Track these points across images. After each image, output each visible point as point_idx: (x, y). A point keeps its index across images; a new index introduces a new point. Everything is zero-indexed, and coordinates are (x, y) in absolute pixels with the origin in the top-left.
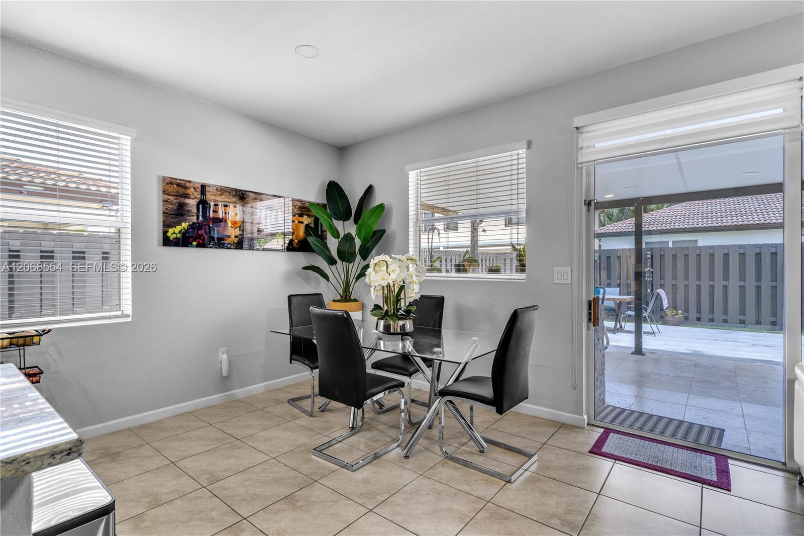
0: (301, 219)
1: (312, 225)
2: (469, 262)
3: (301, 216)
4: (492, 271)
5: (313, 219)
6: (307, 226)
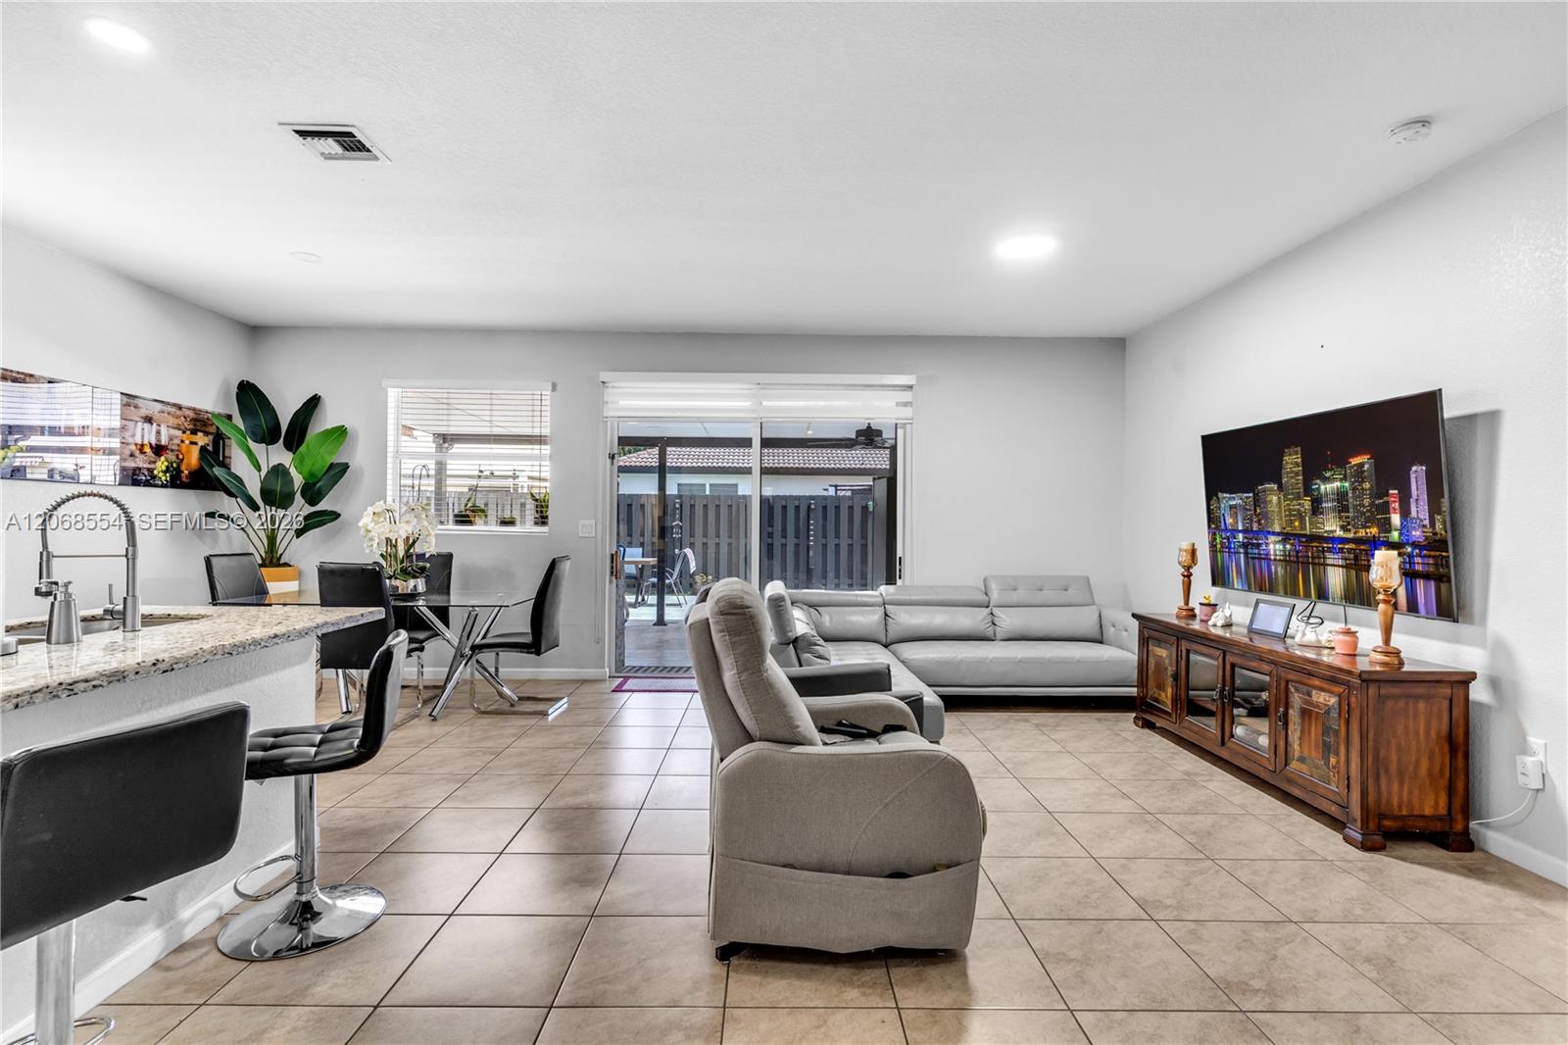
0: (194, 438)
1: (210, 448)
2: (473, 511)
3: (194, 432)
4: (504, 523)
5: (211, 437)
6: (203, 449)
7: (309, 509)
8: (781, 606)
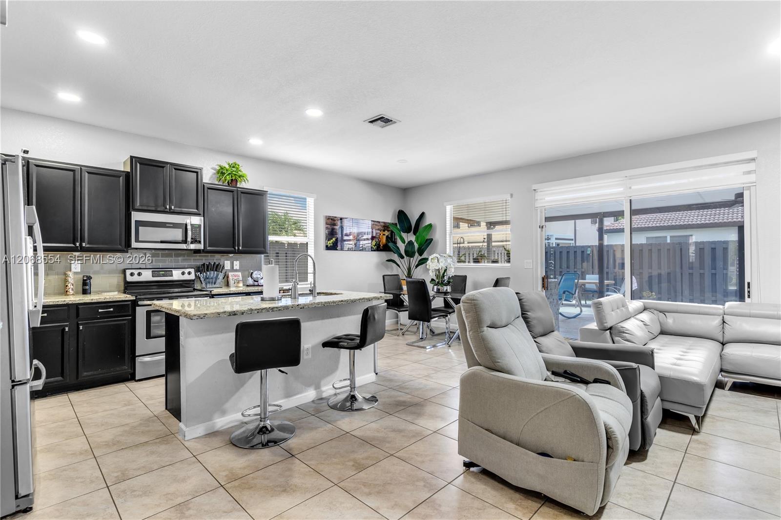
0: (384, 233)
1: (390, 236)
2: (481, 257)
3: (384, 231)
4: (494, 262)
5: (390, 232)
6: (387, 237)
7: (420, 258)
8: (599, 308)
